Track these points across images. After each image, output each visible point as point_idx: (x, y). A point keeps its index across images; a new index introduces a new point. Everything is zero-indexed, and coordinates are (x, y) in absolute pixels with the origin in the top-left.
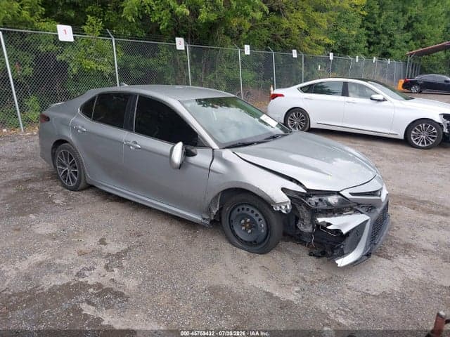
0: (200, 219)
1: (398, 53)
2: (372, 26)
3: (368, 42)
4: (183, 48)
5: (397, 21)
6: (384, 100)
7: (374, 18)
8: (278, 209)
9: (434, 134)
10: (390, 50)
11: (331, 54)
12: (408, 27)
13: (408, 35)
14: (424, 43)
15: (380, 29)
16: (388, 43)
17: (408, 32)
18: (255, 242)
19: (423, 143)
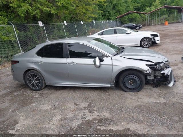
0: (110, 85)
1: (113, 18)
2: (102, 9)
3: (102, 15)
4: (42, 26)
5: (110, 6)
6: (131, 33)
7: (102, 6)
8: (146, 72)
9: (150, 42)
10: (110, 17)
11: (94, 21)
12: (114, 8)
13: (114, 11)
14: (120, 13)
15: (105, 10)
16: (109, 15)
17: (114, 10)
18: (136, 88)
19: (147, 46)
